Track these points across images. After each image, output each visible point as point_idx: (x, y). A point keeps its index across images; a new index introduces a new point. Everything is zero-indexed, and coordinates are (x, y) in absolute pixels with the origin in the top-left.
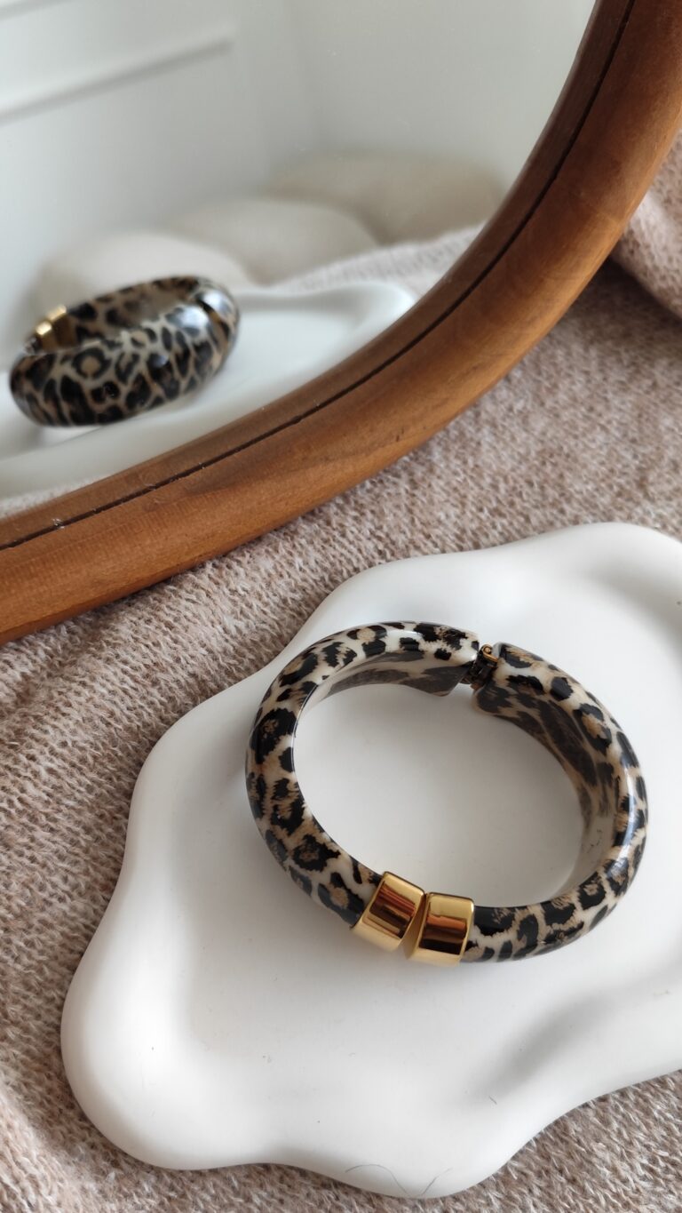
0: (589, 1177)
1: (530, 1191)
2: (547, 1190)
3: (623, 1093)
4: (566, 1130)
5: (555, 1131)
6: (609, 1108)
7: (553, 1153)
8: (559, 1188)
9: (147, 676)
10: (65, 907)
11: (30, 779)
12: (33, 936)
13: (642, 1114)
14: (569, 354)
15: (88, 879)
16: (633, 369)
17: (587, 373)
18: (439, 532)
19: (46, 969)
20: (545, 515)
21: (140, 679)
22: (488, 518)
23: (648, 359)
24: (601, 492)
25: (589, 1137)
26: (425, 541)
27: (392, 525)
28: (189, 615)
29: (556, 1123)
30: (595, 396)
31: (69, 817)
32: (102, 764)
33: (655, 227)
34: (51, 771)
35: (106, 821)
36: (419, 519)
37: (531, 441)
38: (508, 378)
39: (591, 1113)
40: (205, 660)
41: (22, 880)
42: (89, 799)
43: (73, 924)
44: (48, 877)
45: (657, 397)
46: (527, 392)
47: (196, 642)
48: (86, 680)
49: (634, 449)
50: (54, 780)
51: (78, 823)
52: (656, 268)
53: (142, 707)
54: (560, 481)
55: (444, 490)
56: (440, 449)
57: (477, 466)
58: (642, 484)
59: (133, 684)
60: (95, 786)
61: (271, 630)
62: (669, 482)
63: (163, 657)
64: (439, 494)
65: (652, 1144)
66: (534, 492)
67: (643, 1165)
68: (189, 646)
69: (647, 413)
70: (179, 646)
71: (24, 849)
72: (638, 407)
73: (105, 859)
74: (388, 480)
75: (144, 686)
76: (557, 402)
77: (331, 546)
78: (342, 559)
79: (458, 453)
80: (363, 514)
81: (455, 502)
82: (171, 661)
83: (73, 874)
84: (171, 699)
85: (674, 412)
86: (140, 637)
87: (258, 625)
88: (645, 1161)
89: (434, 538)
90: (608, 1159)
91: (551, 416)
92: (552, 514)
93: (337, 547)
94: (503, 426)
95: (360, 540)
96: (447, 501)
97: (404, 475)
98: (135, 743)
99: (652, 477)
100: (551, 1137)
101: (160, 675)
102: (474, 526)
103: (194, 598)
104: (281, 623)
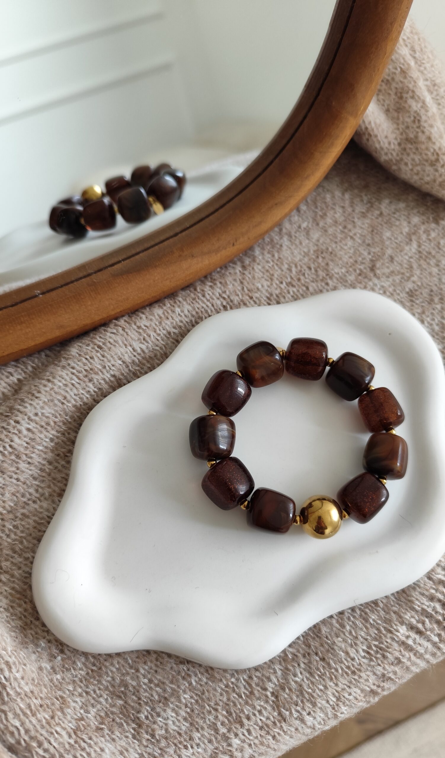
0: (332, 657)
1: (299, 665)
2: (309, 664)
3: (353, 609)
4: (320, 630)
5: (314, 631)
6: (345, 618)
7: (312, 643)
8: (315, 663)
9: (86, 376)
10: (36, 506)
11: (16, 434)
12: (18, 522)
13: (363, 622)
14: (333, 197)
15: (50, 490)
16: (369, 205)
17: (343, 207)
18: (257, 295)
19: (24, 541)
20: (318, 286)
21: (82, 378)
22: (285, 287)
23: (378, 199)
24: (350, 273)
25: (333, 634)
26: (250, 300)
27: (232, 291)
28: (111, 341)
29: (315, 626)
30: (348, 220)
31: (39, 456)
32: (59, 426)
33: (380, 125)
34: (29, 430)
35: (61, 458)
36: (247, 287)
37: (311, 245)
38: (298, 210)
39: (334, 621)
40: (121, 368)
41: (12, 492)
42: (51, 446)
43: (41, 516)
44: (27, 490)
45: (383, 221)
46: (309, 218)
47: (115, 357)
48: (50, 378)
49: (369, 250)
50: (30, 435)
51: (45, 459)
52: (382, 149)
53: (83, 394)
54: (326, 267)
55: (260, 271)
56: (259, 249)
57: (280, 258)
58: (372, 269)
59: (78, 381)
60: (55, 438)
61: (160, 350)
62: (388, 267)
63: (96, 365)
64: (258, 273)
65: (368, 637)
66: (312, 273)
67: (363, 650)
68: (111, 359)
69: (377, 230)
70: (105, 359)
71: (13, 474)
72: (372, 226)
73: (60, 479)
74: (230, 266)
75: (84, 382)
76: (326, 224)
77: (197, 302)
78: (203, 310)
79: (269, 250)
80: (215, 284)
81: (267, 278)
82: (100, 368)
83: (42, 488)
84: (100, 389)
85: (392, 229)
86: (82, 354)
87: (154, 347)
88: (365, 648)
89: (254, 299)
90: (343, 646)
91: (323, 231)
92: (322, 286)
93: (200, 302)
94: (295, 237)
95: (213, 299)
96: (263, 277)
97: (239, 263)
98: (78, 414)
99: (378, 265)
100: (311, 634)
101: (93, 376)
102: (277, 292)
103: (115, 331)
104: (166, 346)
